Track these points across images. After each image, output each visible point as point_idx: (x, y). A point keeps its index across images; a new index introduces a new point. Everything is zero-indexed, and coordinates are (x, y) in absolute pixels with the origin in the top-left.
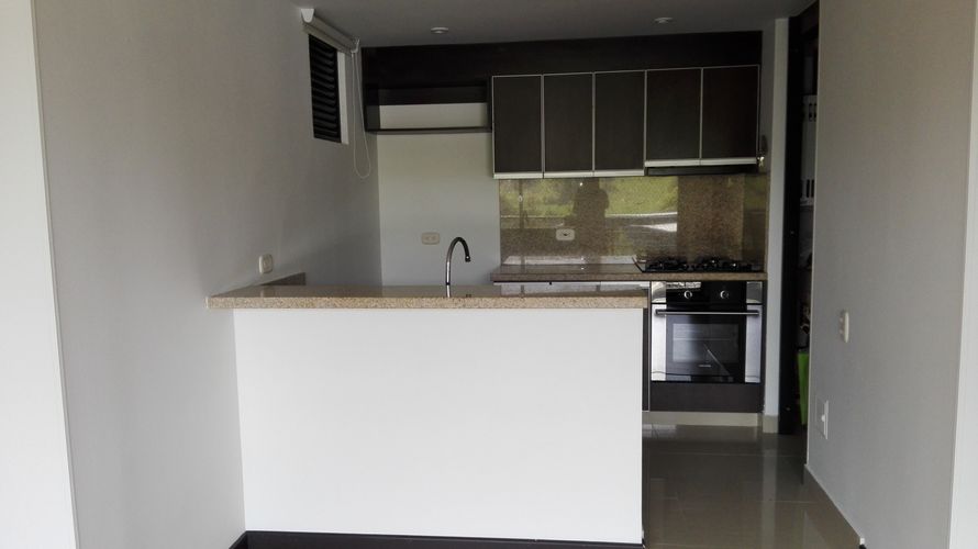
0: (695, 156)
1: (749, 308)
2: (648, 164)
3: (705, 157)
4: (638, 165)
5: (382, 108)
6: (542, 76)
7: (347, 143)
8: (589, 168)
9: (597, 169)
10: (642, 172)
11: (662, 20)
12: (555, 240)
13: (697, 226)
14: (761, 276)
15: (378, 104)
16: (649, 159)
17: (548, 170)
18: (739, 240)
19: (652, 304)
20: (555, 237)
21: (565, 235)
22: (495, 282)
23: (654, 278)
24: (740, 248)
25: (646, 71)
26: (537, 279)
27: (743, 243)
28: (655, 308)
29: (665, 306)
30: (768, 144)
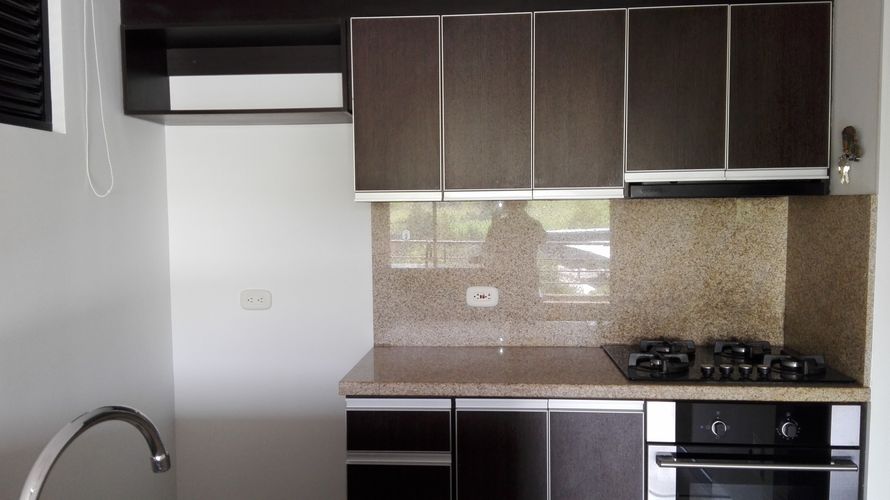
0: (716, 165)
1: (834, 453)
2: (630, 177)
3: (735, 164)
4: (611, 179)
5: (173, 80)
6: (441, 18)
7: (64, 131)
8: (525, 184)
9: (540, 186)
10: (618, 193)
12: (464, 305)
13: (707, 284)
14: (857, 394)
15: (165, 72)
16: (632, 167)
17: (450, 186)
18: (779, 310)
19: (647, 444)
20: (465, 300)
21: (483, 297)
22: (348, 397)
23: (652, 396)
24: (781, 323)
25: (627, 10)
26: (429, 393)
27: (785, 315)
28: (653, 450)
29: (673, 449)
30: (865, 141)
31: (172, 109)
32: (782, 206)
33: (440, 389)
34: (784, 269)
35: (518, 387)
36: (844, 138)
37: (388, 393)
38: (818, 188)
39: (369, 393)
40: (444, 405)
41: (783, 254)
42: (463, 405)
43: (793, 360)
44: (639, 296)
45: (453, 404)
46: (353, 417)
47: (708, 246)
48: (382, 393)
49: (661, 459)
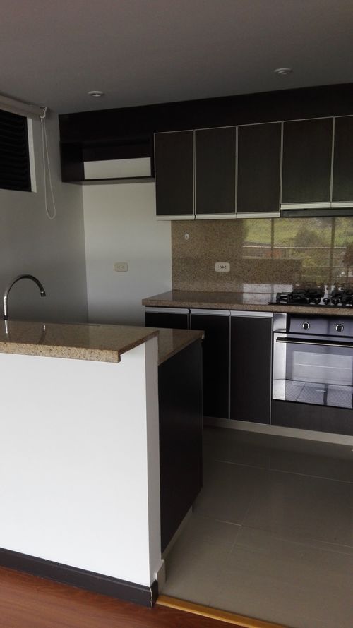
0: (326, 200)
2: (284, 207)
3: (335, 200)
4: (275, 208)
5: (86, 164)
6: (194, 131)
7: (36, 191)
8: (232, 211)
9: (239, 211)
10: (277, 214)
11: (281, 70)
12: (214, 272)
15: (81, 160)
16: (285, 201)
17: (198, 212)
19: (273, 332)
20: (214, 269)
21: (223, 267)
22: (146, 306)
23: (275, 310)
25: (282, 122)
26: (178, 306)
28: (276, 336)
29: (285, 335)
31: (86, 178)
33: (184, 304)
39: (154, 305)
40: (186, 311)
42: (194, 312)
45: (190, 311)
46: (147, 314)
49: (280, 339)
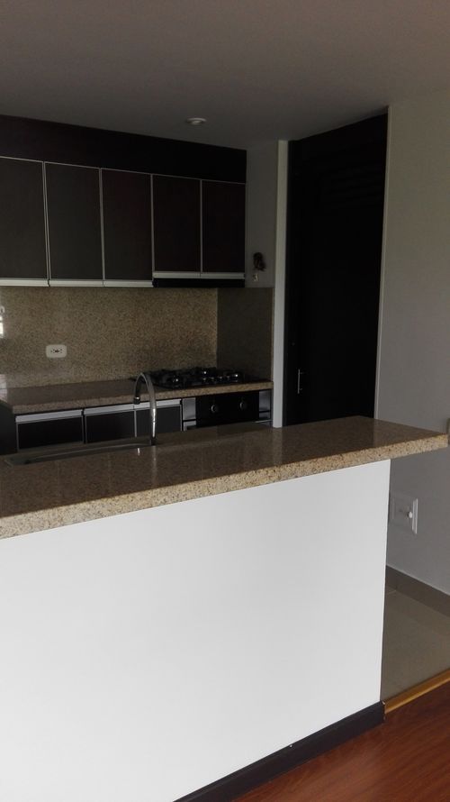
0: (197, 270)
1: (261, 415)
2: (156, 275)
3: (204, 271)
4: (147, 275)
8: (98, 277)
9: (108, 277)
10: (149, 284)
11: (196, 121)
12: (45, 358)
13: (181, 338)
14: (269, 385)
16: (158, 269)
18: (215, 351)
19: (183, 421)
20: (45, 354)
21: (57, 351)
23: (186, 395)
24: (216, 358)
27: (217, 354)
28: (185, 425)
29: (194, 423)
30: (267, 260)
32: (215, 293)
33: (76, 404)
34: (216, 328)
35: (120, 398)
36: (255, 259)
37: (45, 410)
38: (239, 284)
39: (33, 411)
40: (78, 413)
41: (216, 321)
42: (88, 412)
43: (236, 373)
44: (147, 347)
45: (83, 412)
47: (181, 316)
48: (41, 410)
